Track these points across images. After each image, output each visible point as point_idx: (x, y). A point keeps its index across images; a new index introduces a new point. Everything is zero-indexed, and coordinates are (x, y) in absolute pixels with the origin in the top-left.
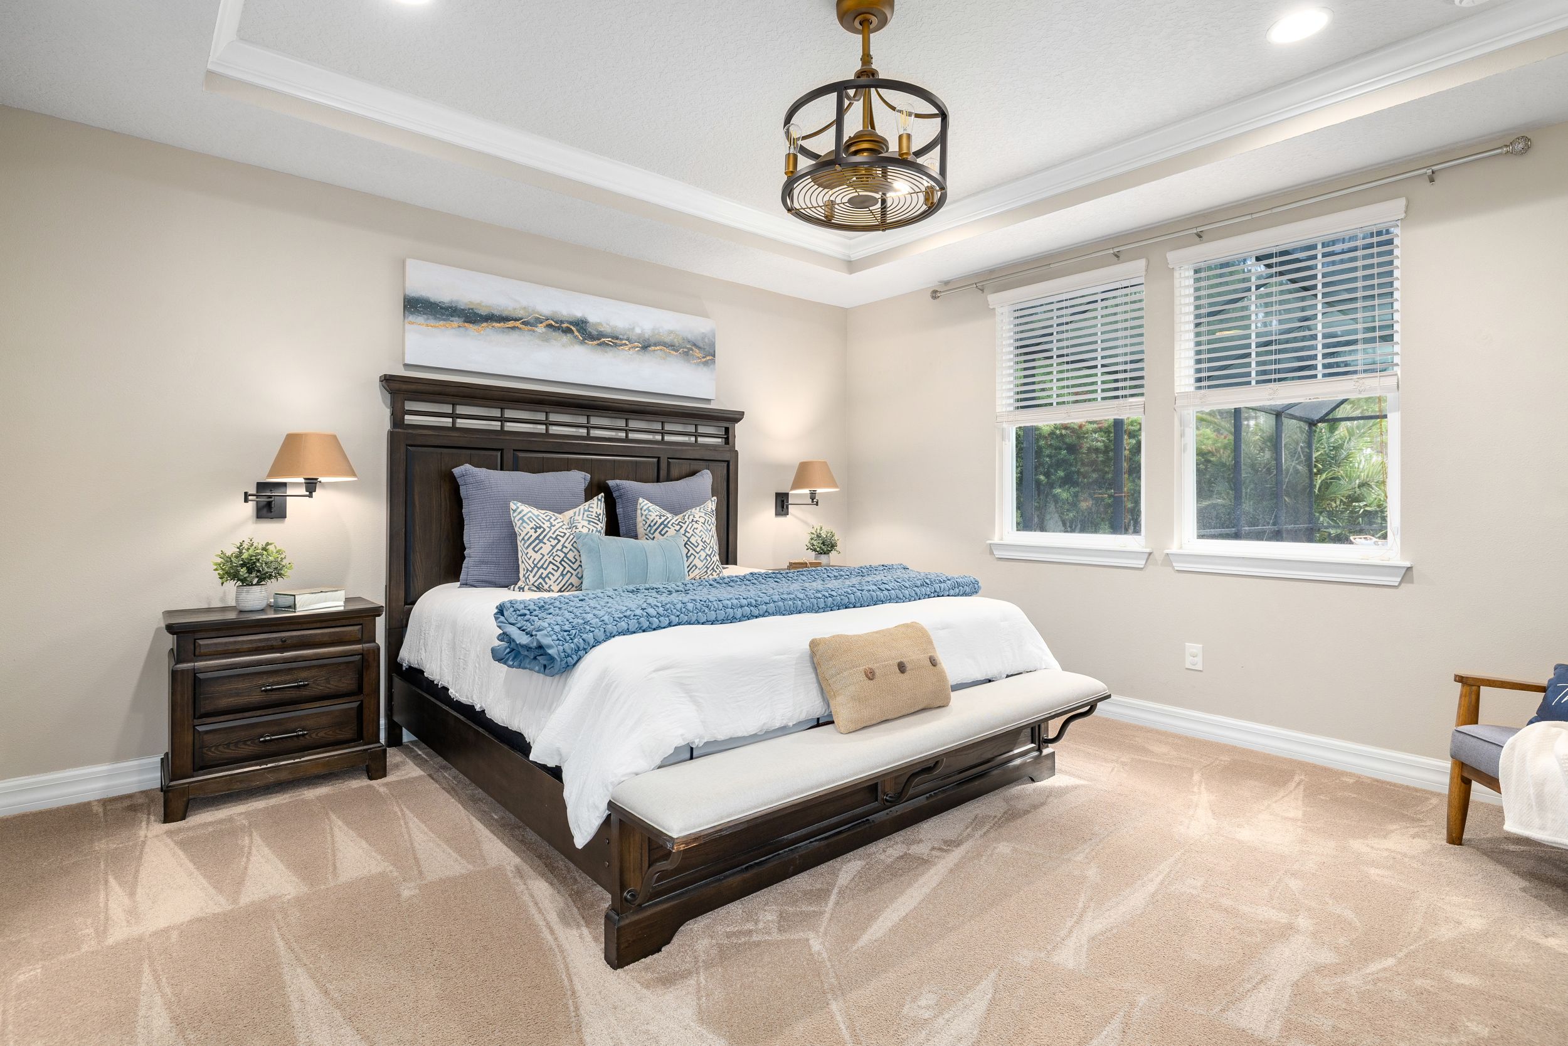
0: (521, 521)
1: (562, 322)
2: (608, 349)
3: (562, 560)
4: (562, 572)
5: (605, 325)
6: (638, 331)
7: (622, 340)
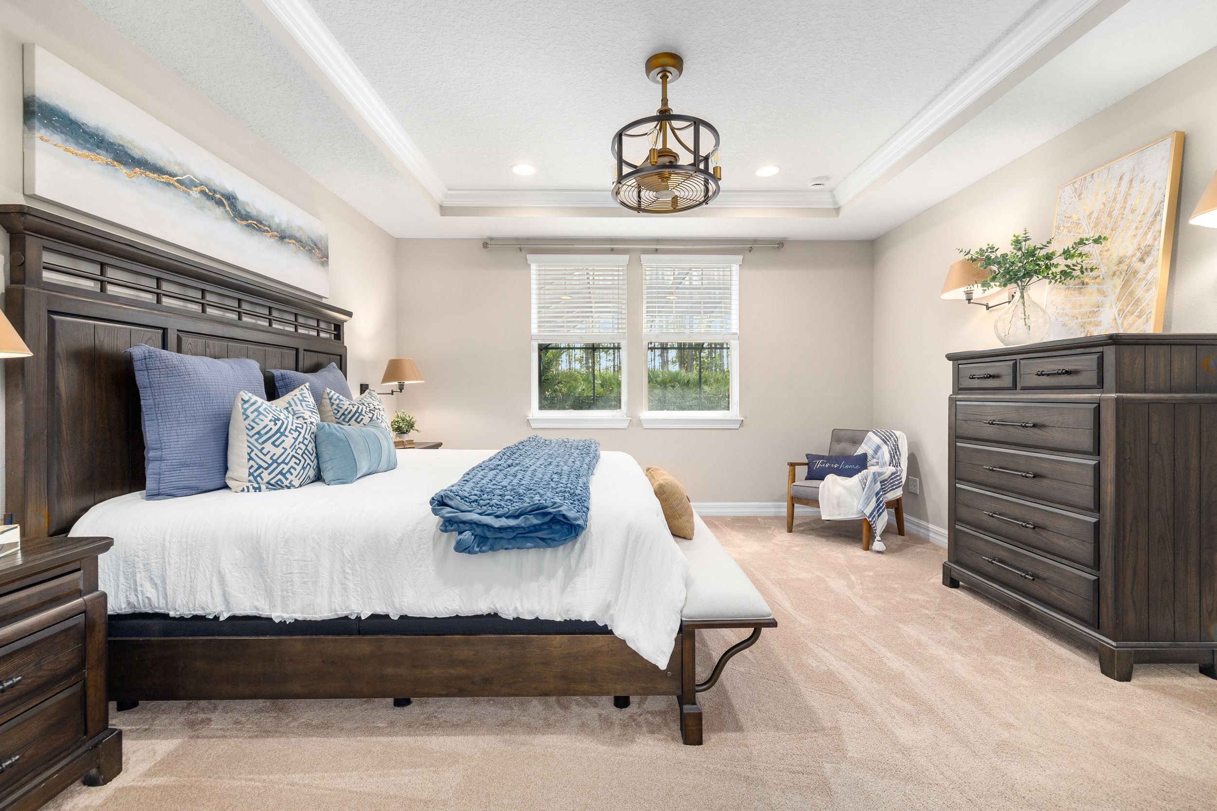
0: (256, 413)
1: (215, 192)
2: (255, 232)
3: (304, 453)
4: (303, 465)
5: (251, 207)
6: (277, 220)
7: (265, 225)
